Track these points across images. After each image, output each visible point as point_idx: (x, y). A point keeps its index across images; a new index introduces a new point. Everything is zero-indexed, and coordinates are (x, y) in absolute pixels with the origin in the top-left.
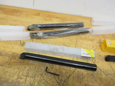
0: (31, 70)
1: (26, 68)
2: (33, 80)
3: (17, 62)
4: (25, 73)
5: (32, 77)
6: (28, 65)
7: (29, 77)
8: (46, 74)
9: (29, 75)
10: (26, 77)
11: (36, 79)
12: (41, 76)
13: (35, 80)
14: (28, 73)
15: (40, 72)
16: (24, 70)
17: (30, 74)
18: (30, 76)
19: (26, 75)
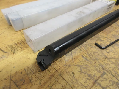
0: (86, 68)
1: (73, 73)
2: (112, 77)
3: (46, 83)
4: (86, 82)
5: (104, 74)
6: (70, 66)
7: (101, 79)
8: (108, 52)
9: (94, 76)
10: (96, 85)
11: (111, 69)
12: (109, 59)
13: (113, 72)
14: (89, 76)
15: (100, 57)
16: (76, 80)
17: (93, 74)
18: (98, 76)
19: (92, 81)
